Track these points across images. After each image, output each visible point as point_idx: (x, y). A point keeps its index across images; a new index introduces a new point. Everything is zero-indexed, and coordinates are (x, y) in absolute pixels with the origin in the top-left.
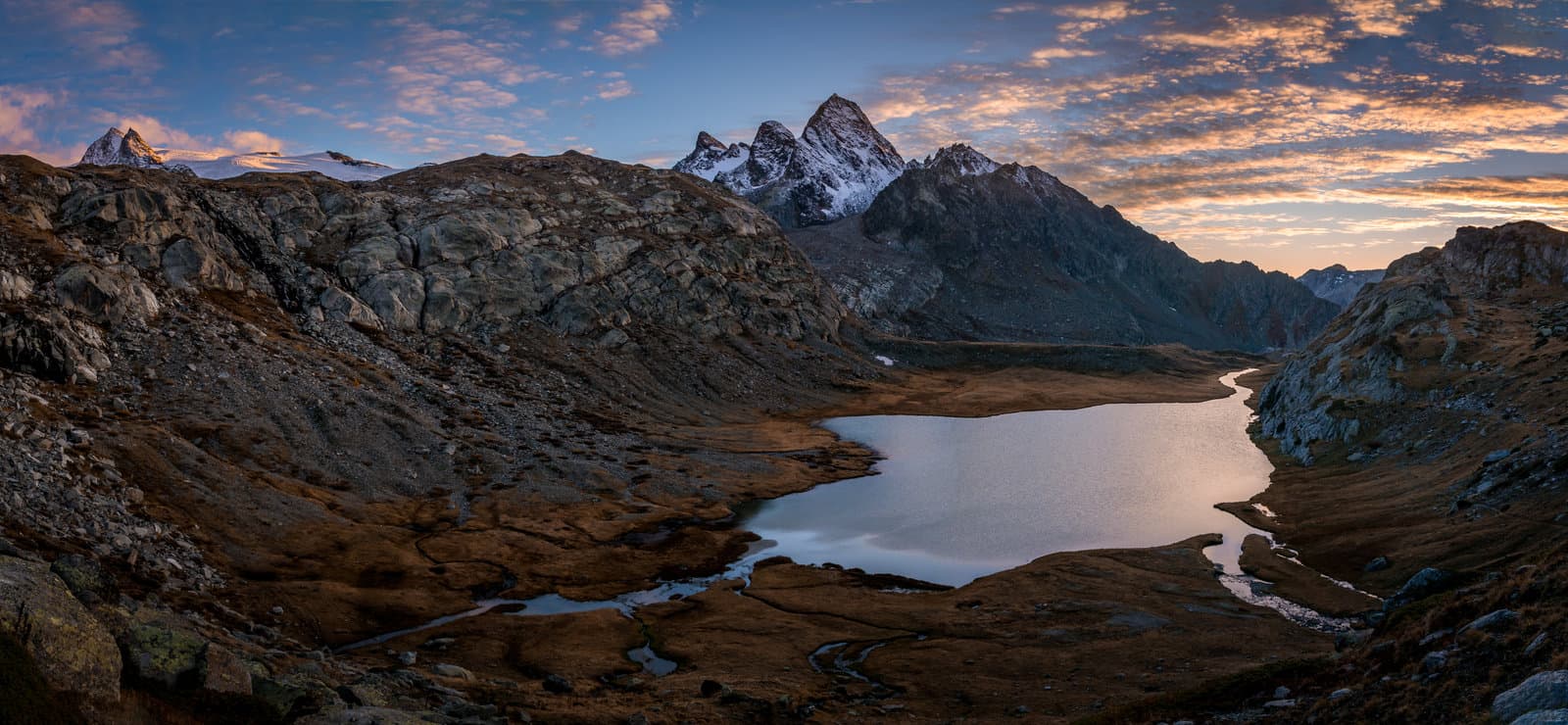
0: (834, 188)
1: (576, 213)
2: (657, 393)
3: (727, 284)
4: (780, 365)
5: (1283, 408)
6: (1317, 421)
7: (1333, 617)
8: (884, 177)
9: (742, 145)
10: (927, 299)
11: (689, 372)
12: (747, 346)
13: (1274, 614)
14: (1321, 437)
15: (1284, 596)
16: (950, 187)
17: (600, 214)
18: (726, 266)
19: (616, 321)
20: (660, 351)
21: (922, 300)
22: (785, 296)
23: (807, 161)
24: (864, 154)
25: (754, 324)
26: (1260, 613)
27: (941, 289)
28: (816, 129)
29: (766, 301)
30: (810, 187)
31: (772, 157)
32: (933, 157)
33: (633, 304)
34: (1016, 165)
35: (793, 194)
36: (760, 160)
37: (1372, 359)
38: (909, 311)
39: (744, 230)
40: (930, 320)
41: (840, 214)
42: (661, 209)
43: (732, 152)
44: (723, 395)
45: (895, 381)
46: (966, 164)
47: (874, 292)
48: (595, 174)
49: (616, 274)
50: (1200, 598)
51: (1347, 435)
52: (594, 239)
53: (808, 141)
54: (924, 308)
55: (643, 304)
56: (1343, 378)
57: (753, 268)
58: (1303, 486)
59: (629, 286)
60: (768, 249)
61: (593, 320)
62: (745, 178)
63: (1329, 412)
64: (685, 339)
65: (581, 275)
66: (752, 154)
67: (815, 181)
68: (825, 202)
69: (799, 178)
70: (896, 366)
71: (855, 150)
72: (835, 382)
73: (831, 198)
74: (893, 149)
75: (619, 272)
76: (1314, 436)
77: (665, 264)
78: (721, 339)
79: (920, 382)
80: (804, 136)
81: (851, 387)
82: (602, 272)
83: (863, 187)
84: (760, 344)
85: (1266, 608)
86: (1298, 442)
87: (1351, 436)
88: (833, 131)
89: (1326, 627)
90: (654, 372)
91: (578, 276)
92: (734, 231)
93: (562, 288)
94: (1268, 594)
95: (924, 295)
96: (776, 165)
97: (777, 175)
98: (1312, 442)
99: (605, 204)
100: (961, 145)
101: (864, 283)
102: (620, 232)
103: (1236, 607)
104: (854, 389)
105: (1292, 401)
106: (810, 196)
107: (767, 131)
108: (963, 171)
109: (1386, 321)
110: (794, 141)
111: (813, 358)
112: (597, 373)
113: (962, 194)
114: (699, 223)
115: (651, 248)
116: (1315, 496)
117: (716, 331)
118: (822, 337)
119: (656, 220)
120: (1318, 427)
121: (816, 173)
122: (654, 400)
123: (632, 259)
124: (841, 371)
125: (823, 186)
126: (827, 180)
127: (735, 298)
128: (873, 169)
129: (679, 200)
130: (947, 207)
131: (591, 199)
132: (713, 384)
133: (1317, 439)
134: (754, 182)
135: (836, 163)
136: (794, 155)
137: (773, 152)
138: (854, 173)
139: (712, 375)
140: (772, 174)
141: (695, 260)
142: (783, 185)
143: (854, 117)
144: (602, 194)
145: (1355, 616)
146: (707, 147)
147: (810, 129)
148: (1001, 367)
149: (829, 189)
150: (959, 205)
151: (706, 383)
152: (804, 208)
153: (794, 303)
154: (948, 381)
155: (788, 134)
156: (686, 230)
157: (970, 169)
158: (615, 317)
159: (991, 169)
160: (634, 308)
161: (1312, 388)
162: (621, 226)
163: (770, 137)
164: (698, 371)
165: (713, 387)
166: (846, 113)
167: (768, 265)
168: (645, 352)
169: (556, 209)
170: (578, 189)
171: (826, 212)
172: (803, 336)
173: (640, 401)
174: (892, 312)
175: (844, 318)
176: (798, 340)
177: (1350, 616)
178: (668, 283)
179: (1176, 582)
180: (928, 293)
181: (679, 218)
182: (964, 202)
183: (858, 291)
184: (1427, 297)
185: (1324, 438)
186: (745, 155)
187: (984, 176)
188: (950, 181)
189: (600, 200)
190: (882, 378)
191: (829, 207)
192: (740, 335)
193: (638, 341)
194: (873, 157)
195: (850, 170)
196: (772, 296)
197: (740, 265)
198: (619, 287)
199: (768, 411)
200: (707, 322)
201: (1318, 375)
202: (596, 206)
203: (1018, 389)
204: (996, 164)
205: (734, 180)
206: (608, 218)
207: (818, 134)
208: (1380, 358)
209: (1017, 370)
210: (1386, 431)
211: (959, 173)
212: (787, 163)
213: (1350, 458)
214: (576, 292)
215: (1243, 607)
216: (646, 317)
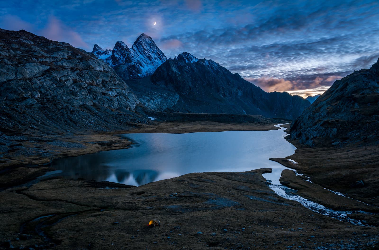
0: (143, 67)
1: (19, 52)
2: (46, 123)
3: (87, 86)
4: (107, 116)
5: (301, 127)
6: (316, 130)
7: (335, 210)
8: (159, 63)
9: (110, 50)
10: (174, 105)
11: (64, 116)
12: (94, 109)
13: (299, 204)
14: (318, 135)
15: (304, 196)
16: (182, 66)
17: (31, 54)
18: (88, 80)
19: (33, 96)
20: (51, 108)
21: (172, 105)
22: (113, 93)
23: (133, 57)
24: (153, 55)
25: (98, 102)
26: (290, 203)
27: (178, 101)
28: (136, 46)
29: (104, 94)
30: (134, 66)
31: (120, 54)
32: (177, 57)
33: (42, 90)
34: (205, 59)
35: (128, 68)
36: (116, 55)
37: (342, 104)
38: (167, 108)
39: (98, 69)
40: (175, 111)
41: (144, 76)
42: (61, 57)
43: (106, 52)
44: (78, 125)
45: (153, 124)
46: (188, 59)
47: (155, 101)
48: (32, 40)
49: (35, 78)
50: (257, 193)
51: (331, 135)
52: (25, 63)
53: (134, 50)
54: (173, 107)
55: (47, 90)
56: (328, 112)
57: (100, 82)
58: (311, 154)
59: (41, 83)
60: (107, 76)
61: (19, 94)
62: (110, 62)
63: (322, 125)
64: (65, 105)
65: (16, 76)
66: (113, 53)
67: (136, 64)
68: (139, 71)
69: (130, 62)
70: (155, 120)
71: (150, 54)
72: (129, 123)
73: (141, 70)
74: (163, 54)
75: (37, 77)
76: (315, 136)
77: (59, 76)
78: (84, 106)
79: (162, 125)
80: (132, 48)
81: (135, 125)
82: (28, 76)
83: (153, 67)
84: (99, 109)
85: (293, 201)
86: (307, 139)
87: (333, 135)
88: (143, 47)
89: (331, 214)
90: (47, 116)
91: (14, 76)
92: (93, 68)
93: (5, 80)
94: (295, 195)
95: (173, 103)
96: (122, 57)
97: (122, 61)
98: (314, 138)
99: (34, 51)
100: (186, 53)
101: (152, 99)
102: (40, 62)
103: (277, 199)
104: (136, 126)
105: (304, 124)
106: (133, 69)
107: (119, 45)
108: (187, 61)
109: (348, 90)
110: (128, 49)
111: (121, 115)
112: (16, 114)
113: (186, 69)
114: (78, 63)
115: (54, 69)
116: (316, 157)
117: (81, 103)
118: (127, 108)
119: (58, 60)
120: (317, 132)
121: (136, 61)
122: (43, 126)
123: (44, 73)
124: (132, 120)
125: (138, 66)
126: (140, 64)
127: (90, 91)
128: (156, 61)
129: (70, 54)
130: (181, 73)
131: (27, 48)
132: (74, 120)
133: (316, 137)
134: (114, 63)
135: (143, 58)
136: (128, 54)
137: (121, 53)
138: (150, 62)
139: (74, 117)
140: (120, 61)
141: (74, 77)
142: (124, 64)
143: (150, 42)
144: (34, 47)
145: (349, 210)
146: (97, 50)
147: (134, 45)
148: (194, 121)
149: (141, 67)
150: (185, 73)
151: (71, 120)
152: (131, 73)
153: (116, 96)
154: (173, 125)
155: (126, 46)
156: (72, 65)
157: (189, 60)
158: (32, 94)
159: (196, 61)
160: (43, 92)
161: (313, 119)
162: (41, 60)
163: (120, 47)
164: (68, 116)
165: (74, 122)
166: (147, 40)
167: (107, 82)
168: (44, 108)
169: (8, 49)
170: (23, 44)
171: (140, 75)
172: (119, 108)
173: (36, 126)
174: (161, 109)
175: (138, 104)
176: (117, 109)
177: (346, 210)
178: (60, 84)
179: (246, 186)
180: (174, 103)
181: (69, 60)
182: (187, 72)
183: (149, 101)
184: (368, 79)
185: (320, 136)
186: (111, 53)
187: (194, 63)
188: (182, 64)
189: (31, 49)
190: (149, 123)
191: (141, 73)
192: (92, 105)
193: (42, 104)
194: (156, 56)
195: (148, 61)
196: (107, 92)
197: (94, 81)
198: (35, 83)
199: (97, 131)
200: (77, 99)
201: (316, 114)
202: (30, 51)
203: (199, 127)
204: (198, 59)
205: (106, 62)
206: (34, 56)
207: (137, 47)
208: (346, 104)
209: (200, 122)
210: (350, 133)
211: (185, 62)
212: (126, 57)
213: (333, 144)
214: (12, 82)
215: (281, 200)
216: (48, 95)
